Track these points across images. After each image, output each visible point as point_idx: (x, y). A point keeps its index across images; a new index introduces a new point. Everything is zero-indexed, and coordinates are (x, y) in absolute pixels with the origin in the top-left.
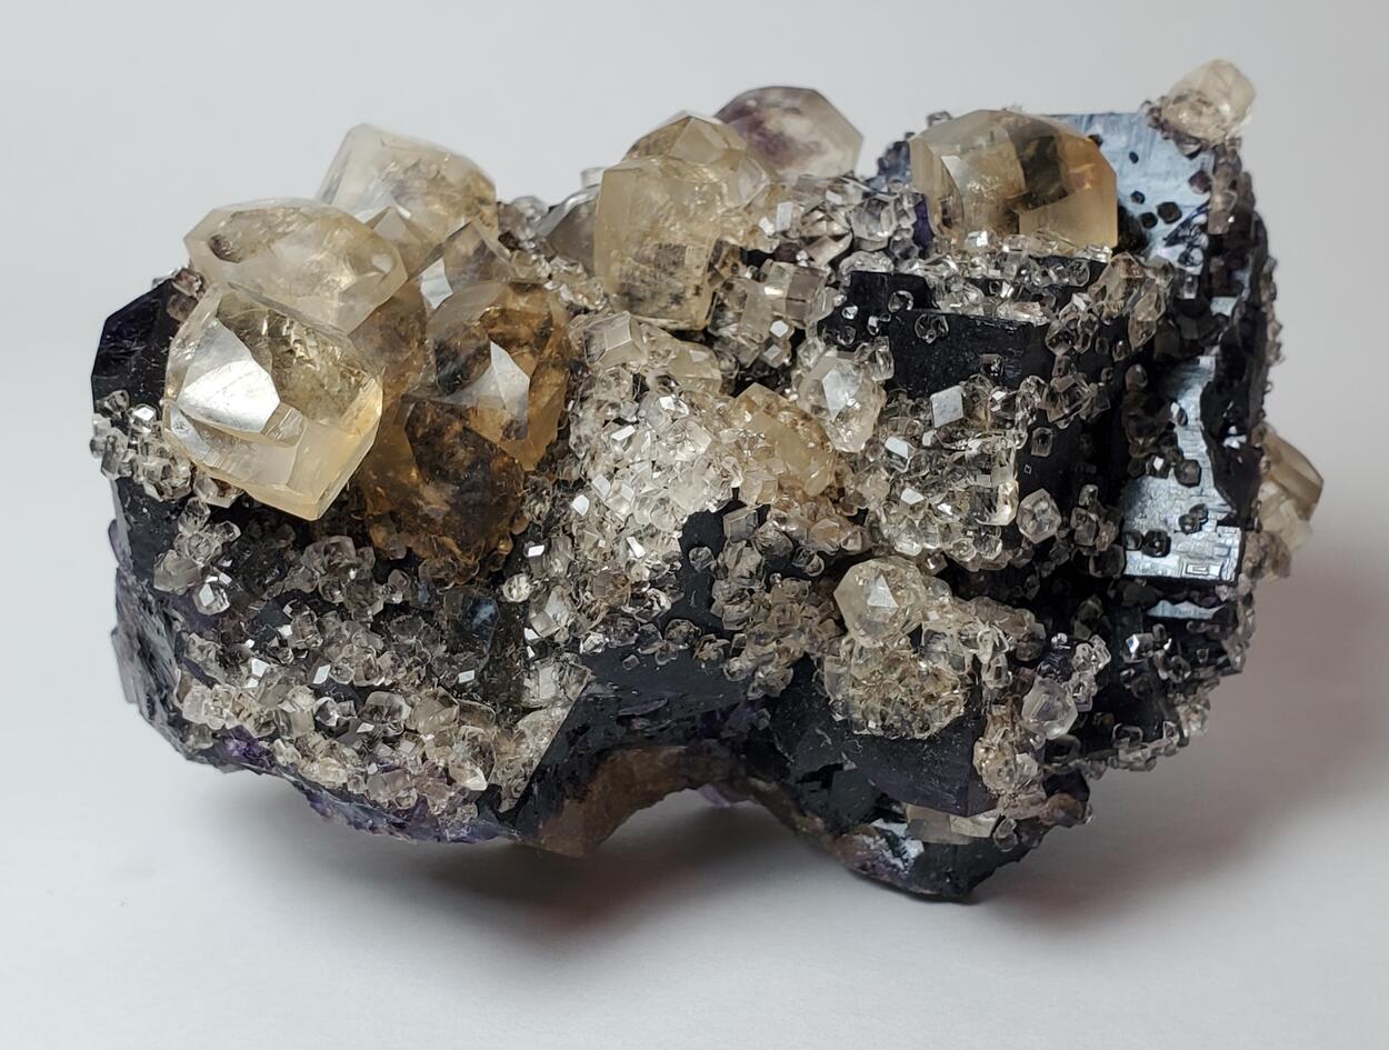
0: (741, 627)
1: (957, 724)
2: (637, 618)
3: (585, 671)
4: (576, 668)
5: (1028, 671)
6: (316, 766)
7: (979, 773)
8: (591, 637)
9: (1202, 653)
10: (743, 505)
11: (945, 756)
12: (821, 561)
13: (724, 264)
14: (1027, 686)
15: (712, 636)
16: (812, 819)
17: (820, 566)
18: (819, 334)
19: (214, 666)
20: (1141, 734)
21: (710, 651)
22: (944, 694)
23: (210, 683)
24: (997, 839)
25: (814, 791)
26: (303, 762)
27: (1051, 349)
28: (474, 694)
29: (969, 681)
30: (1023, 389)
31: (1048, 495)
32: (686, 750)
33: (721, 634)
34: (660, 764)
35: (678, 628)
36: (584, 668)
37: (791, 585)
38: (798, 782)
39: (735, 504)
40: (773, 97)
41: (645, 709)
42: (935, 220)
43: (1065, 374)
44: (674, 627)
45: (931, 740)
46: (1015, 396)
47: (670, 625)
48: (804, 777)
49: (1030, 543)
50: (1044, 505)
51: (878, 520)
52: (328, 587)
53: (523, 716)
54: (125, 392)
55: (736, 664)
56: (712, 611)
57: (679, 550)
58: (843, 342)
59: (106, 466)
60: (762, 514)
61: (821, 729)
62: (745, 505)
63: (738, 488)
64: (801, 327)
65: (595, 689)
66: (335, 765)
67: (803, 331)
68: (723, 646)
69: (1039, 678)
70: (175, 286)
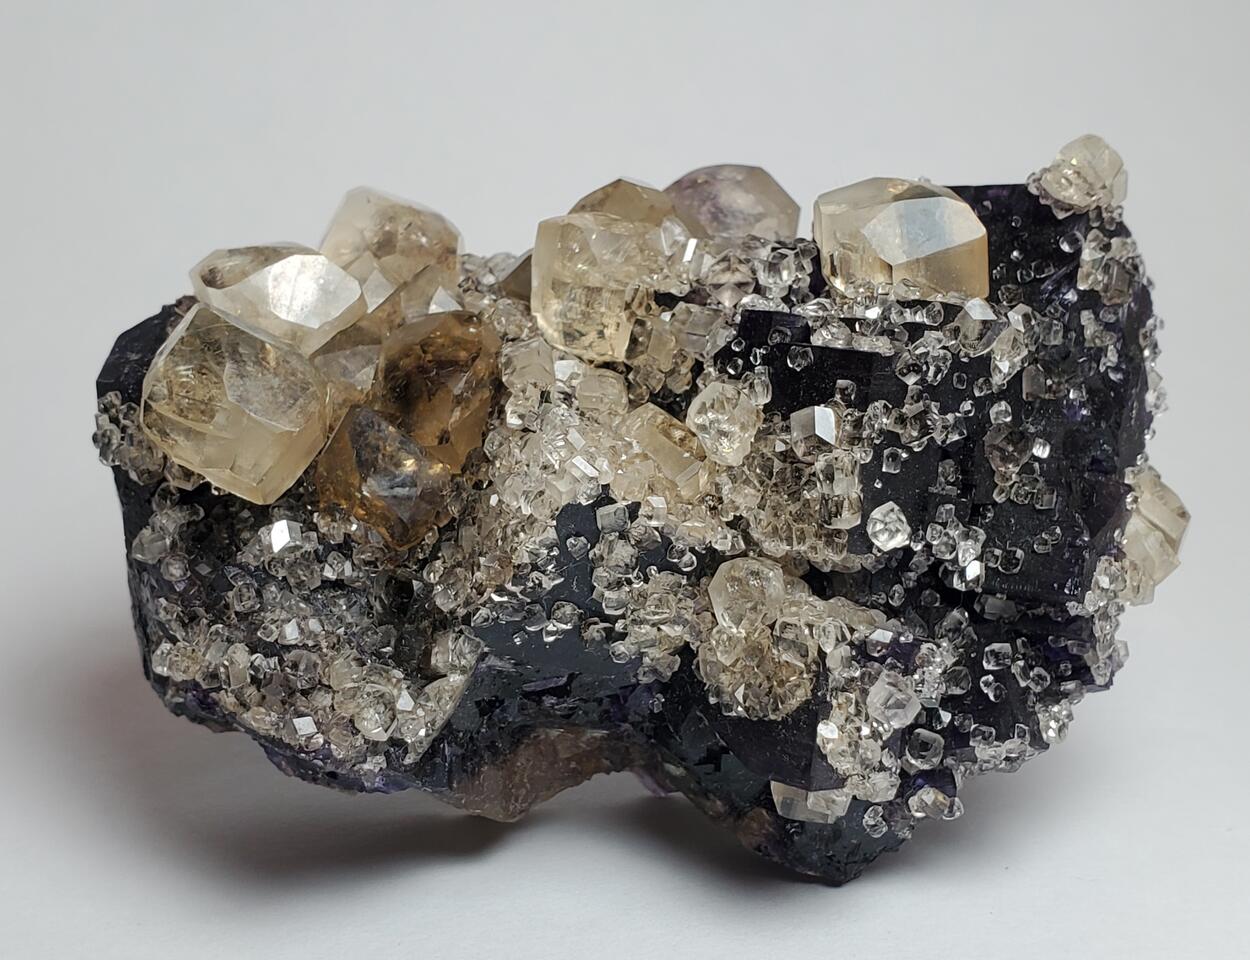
0: (619, 612)
1: (805, 707)
2: (520, 596)
3: (479, 643)
4: (470, 639)
5: (876, 665)
6: (249, 714)
7: (824, 752)
8: (480, 612)
9: (1066, 667)
10: (613, 501)
11: (794, 735)
12: (694, 558)
13: (641, 304)
14: (873, 679)
15: (596, 619)
16: (715, 802)
17: (693, 563)
18: (715, 364)
19: (175, 625)
20: (994, 733)
21: (595, 631)
22: (792, 679)
23: (174, 640)
24: (868, 825)
25: (708, 774)
26: (241, 710)
27: (902, 378)
28: (390, 661)
29: (814, 667)
30: (870, 411)
31: (897, 508)
32: (608, 735)
33: (605, 618)
34: (584, 746)
35: (562, 610)
36: (478, 639)
37: (667, 578)
38: (695, 765)
39: (605, 498)
40: (725, 174)
41: (545, 685)
42: (826, 271)
43: (917, 401)
44: (558, 608)
45: (784, 721)
46: (863, 416)
47: (555, 607)
48: (700, 760)
49: (879, 550)
50: (893, 516)
51: (748, 525)
52: (273, 563)
53: (431, 682)
54: (118, 393)
55: (620, 647)
56: (594, 596)
57: (556, 537)
58: (732, 372)
59: (103, 454)
60: (633, 511)
61: (701, 711)
62: (616, 502)
63: (608, 485)
64: (701, 359)
65: (492, 661)
66: (262, 713)
67: (702, 363)
68: (605, 629)
69: (886, 672)
70: (176, 310)
